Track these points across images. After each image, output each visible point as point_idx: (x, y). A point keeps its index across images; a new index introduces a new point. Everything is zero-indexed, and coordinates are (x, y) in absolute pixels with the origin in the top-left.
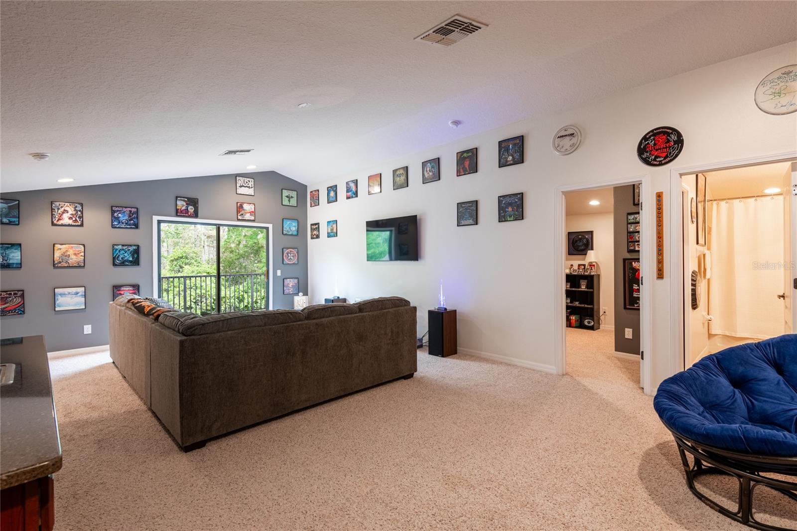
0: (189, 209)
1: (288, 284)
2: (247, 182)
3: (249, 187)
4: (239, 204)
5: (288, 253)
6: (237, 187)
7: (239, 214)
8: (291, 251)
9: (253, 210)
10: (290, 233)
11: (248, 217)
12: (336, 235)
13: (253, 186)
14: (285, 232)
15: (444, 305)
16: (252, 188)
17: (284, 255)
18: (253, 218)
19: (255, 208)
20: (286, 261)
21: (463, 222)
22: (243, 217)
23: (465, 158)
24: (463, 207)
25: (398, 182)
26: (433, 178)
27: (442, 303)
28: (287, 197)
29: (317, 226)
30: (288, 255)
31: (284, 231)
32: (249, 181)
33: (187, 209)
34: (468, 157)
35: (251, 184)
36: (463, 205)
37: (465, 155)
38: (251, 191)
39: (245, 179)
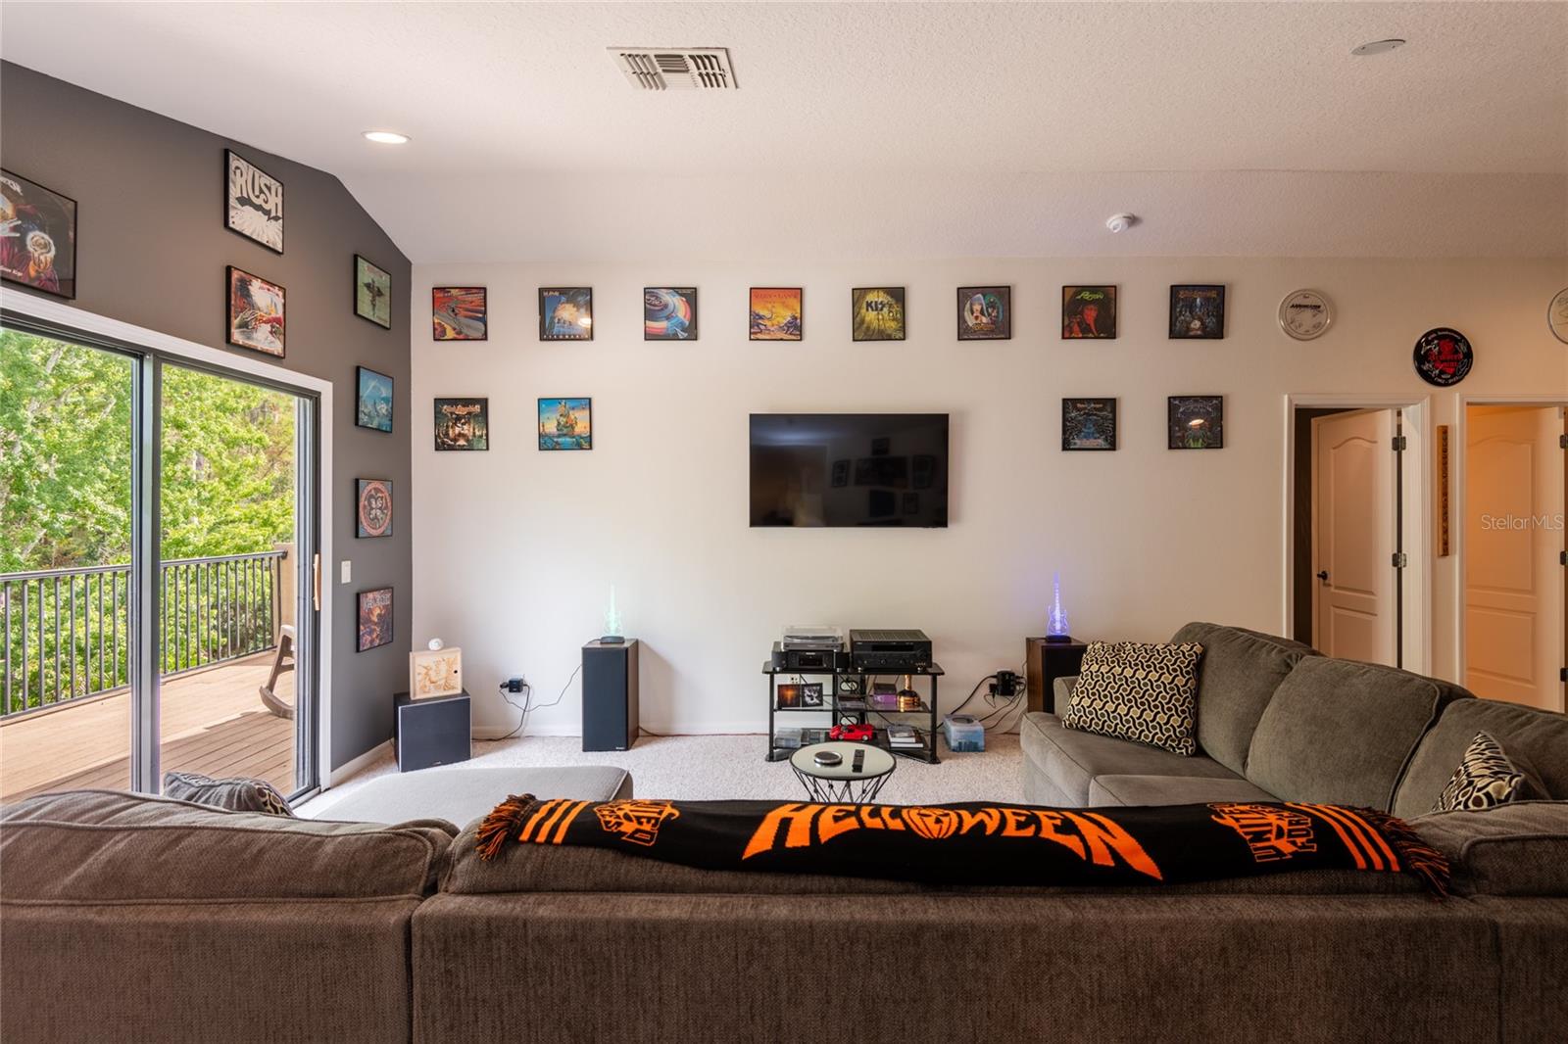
0: (29, 242)
1: (371, 611)
2: (261, 191)
3: (267, 213)
4: (235, 275)
5: (370, 497)
6: (232, 202)
7: (235, 322)
8: (377, 490)
9: (280, 314)
10: (375, 425)
11: (263, 338)
12: (585, 443)
13: (280, 214)
14: (363, 419)
15: (1062, 630)
16: (276, 218)
17: (361, 505)
18: (276, 347)
19: (284, 305)
20: (366, 527)
21: (1078, 443)
22: (249, 338)
23: (1084, 302)
24: (1079, 410)
25: (871, 322)
26: (992, 331)
27: (1058, 626)
28: (368, 286)
29: (477, 408)
30: (370, 504)
31: (361, 416)
32: (269, 189)
33: (22, 241)
34: (1093, 302)
35: (274, 202)
36: (1079, 405)
37: (1086, 295)
38: (270, 232)
39: (258, 173)
